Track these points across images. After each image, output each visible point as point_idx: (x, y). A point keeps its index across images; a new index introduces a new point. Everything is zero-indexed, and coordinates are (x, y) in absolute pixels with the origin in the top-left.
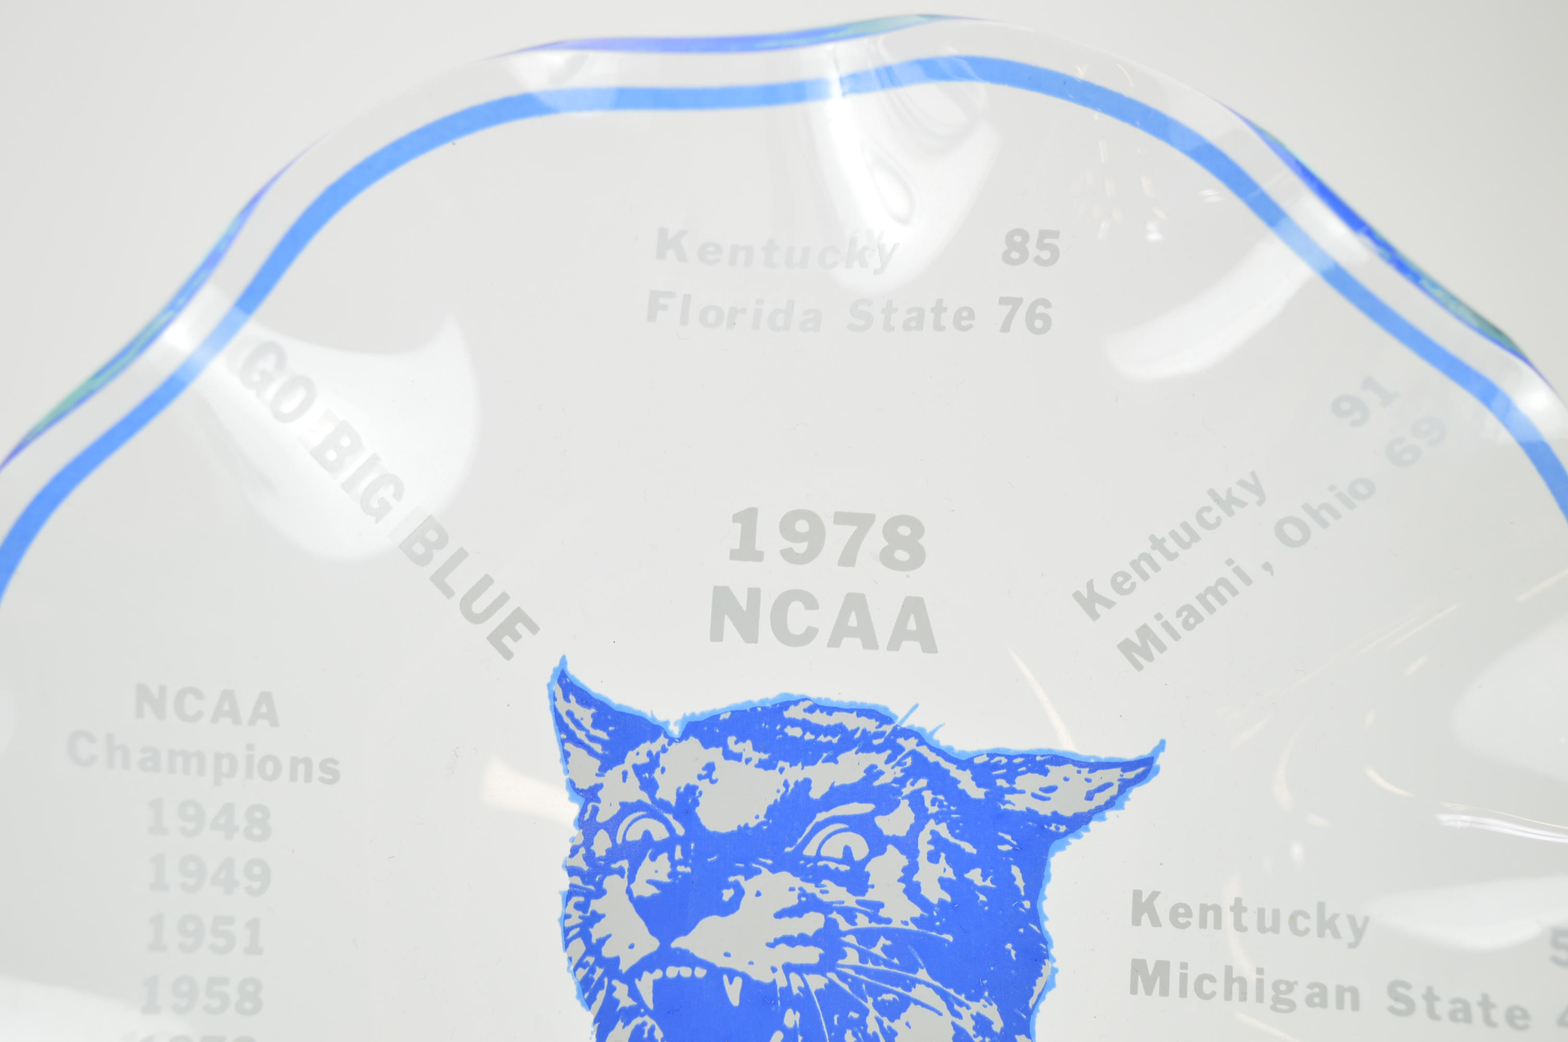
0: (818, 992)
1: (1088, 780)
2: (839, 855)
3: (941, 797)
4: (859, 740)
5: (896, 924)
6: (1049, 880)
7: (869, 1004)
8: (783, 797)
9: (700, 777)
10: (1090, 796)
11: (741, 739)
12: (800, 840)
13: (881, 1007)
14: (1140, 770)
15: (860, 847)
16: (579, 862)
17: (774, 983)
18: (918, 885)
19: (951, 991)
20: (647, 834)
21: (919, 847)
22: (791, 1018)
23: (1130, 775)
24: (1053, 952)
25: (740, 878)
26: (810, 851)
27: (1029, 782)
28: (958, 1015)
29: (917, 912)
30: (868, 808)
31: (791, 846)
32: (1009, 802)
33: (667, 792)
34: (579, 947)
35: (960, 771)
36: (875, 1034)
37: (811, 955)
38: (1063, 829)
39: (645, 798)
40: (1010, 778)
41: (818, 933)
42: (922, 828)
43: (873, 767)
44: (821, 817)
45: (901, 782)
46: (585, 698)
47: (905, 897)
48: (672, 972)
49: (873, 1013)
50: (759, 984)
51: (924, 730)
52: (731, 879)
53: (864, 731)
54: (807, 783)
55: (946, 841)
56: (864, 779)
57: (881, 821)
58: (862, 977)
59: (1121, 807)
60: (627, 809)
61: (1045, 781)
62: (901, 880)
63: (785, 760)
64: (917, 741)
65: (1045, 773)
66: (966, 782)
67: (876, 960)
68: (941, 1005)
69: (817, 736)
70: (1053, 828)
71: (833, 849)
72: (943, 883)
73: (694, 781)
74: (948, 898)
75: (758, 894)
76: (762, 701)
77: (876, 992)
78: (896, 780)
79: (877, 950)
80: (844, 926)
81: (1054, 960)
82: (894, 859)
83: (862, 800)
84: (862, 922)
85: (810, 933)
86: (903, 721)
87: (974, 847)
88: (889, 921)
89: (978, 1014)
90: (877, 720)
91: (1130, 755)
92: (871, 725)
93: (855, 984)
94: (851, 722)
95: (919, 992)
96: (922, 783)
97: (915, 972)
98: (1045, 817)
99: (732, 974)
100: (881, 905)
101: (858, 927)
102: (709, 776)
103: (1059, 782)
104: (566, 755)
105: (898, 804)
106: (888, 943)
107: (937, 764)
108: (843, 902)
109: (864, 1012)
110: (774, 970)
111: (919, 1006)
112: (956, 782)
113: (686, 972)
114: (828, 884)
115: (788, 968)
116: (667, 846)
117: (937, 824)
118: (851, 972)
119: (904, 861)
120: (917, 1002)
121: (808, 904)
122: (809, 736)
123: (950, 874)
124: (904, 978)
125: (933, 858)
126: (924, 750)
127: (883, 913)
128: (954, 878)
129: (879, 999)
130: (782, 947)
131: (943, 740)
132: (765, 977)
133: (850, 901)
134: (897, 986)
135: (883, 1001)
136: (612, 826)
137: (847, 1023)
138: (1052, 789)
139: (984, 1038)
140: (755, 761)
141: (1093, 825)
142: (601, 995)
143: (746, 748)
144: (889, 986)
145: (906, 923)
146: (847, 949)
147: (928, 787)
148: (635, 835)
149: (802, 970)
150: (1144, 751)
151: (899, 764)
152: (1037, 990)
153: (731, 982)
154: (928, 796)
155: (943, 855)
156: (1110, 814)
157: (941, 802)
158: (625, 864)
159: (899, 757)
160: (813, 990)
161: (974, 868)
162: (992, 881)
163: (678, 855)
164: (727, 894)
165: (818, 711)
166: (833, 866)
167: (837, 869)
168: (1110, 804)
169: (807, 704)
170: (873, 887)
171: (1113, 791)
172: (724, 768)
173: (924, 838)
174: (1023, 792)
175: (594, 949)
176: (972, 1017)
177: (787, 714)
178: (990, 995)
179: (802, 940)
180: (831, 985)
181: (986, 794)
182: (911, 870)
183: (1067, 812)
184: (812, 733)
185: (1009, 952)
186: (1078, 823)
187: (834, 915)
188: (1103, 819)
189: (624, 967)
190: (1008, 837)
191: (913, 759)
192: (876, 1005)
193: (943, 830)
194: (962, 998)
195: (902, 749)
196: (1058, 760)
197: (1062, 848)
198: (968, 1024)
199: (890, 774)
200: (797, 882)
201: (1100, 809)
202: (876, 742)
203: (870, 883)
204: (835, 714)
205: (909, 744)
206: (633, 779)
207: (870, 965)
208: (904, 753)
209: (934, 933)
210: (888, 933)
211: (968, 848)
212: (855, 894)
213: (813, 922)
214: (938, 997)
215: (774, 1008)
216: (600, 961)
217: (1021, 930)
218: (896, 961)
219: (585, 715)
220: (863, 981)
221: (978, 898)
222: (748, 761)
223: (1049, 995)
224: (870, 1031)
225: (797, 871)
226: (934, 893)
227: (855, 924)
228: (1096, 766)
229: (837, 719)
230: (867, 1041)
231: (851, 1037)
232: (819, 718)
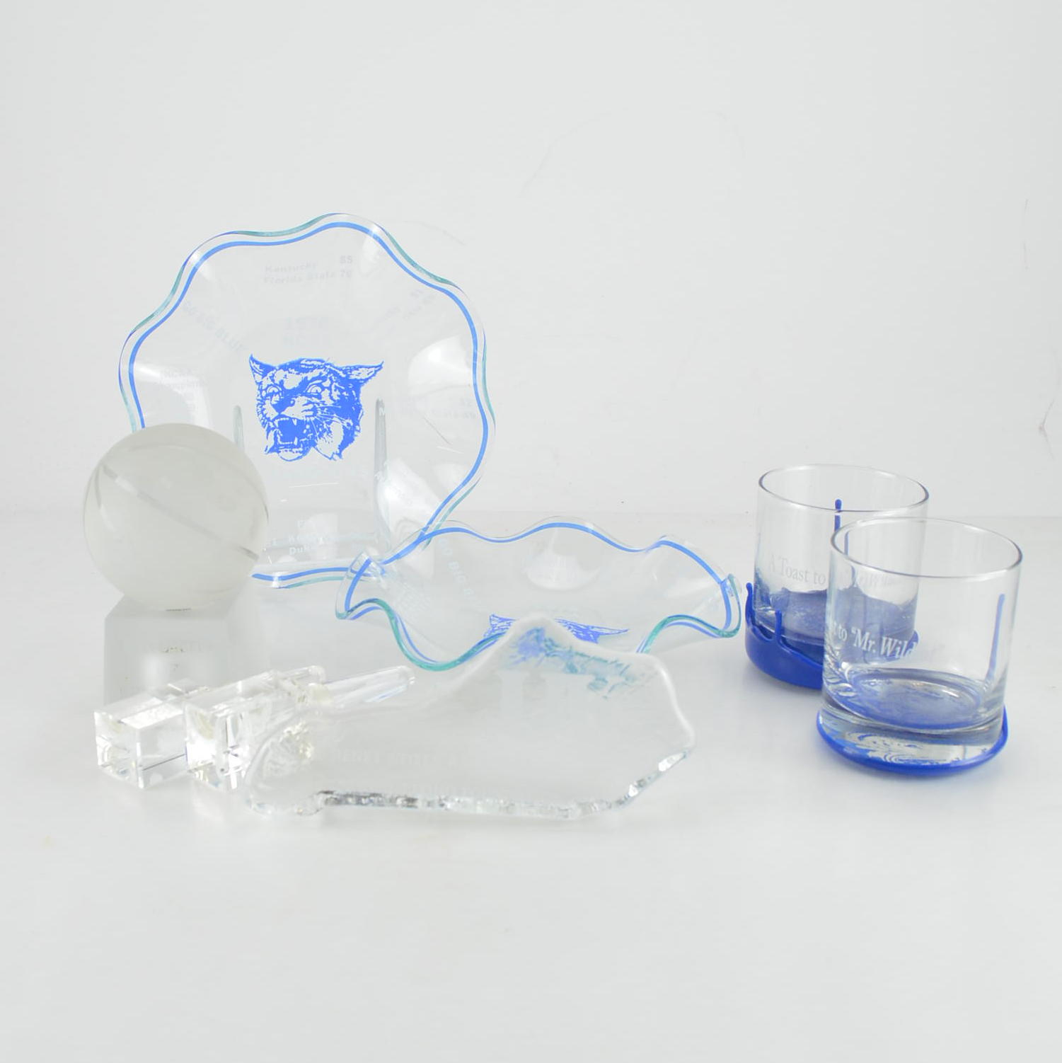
1: (368, 371)
4: (317, 367)
5: (328, 405)
7: (324, 422)
8: (302, 380)
10: (368, 374)
11: (292, 369)
12: (306, 389)
13: (327, 423)
14: (379, 368)
15: (319, 390)
16: (259, 398)
17: (303, 420)
18: (332, 397)
19: (341, 418)
20: (274, 391)
21: (332, 389)
22: (308, 427)
23: (377, 369)
25: (294, 399)
26: (309, 391)
27: (355, 372)
28: (343, 423)
29: (333, 402)
30: (321, 381)
31: (304, 391)
32: (351, 377)
33: (277, 382)
34: (261, 416)
37: (311, 413)
38: (363, 382)
39: (272, 383)
40: (351, 372)
41: (312, 408)
42: (332, 384)
43: (321, 372)
44: (310, 384)
45: (327, 375)
46: (257, 363)
47: (330, 399)
48: (282, 419)
49: (325, 424)
50: (300, 420)
51: (331, 363)
52: (292, 399)
53: (318, 365)
54: (306, 378)
55: (338, 387)
56: (319, 375)
57: (323, 384)
60: (268, 386)
61: (358, 372)
62: (329, 396)
63: (302, 372)
64: (330, 366)
65: (358, 370)
66: (341, 373)
67: (325, 413)
68: (339, 421)
70: (361, 382)
71: (314, 391)
72: (338, 396)
73: (283, 379)
74: (339, 399)
75: (298, 401)
76: (295, 360)
79: (325, 411)
80: (317, 406)
82: (327, 391)
83: (319, 380)
84: (321, 405)
85: (310, 408)
86: (326, 362)
89: (347, 422)
90: (321, 362)
91: (376, 365)
92: (319, 363)
93: (321, 419)
94: (315, 363)
95: (334, 419)
96: (332, 375)
97: (333, 415)
98: (359, 380)
99: (294, 419)
100: (325, 401)
102: (285, 377)
103: (361, 372)
104: (254, 376)
105: (327, 380)
106: (327, 409)
107: (335, 370)
109: (323, 424)
110: (303, 417)
112: (339, 374)
113: (284, 419)
114: (313, 398)
115: (306, 416)
116: (278, 393)
117: (336, 383)
118: (320, 416)
119: (329, 392)
120: (334, 421)
121: (310, 403)
123: (339, 394)
124: (331, 416)
125: (335, 390)
126: (332, 368)
127: (325, 403)
130: (305, 412)
131: (336, 365)
132: (301, 418)
133: (318, 401)
135: (327, 421)
136: (266, 390)
137: (320, 427)
138: (359, 373)
139: (349, 427)
141: (369, 380)
142: (267, 425)
143: (293, 371)
144: (328, 418)
145: (330, 405)
146: (318, 411)
148: (271, 391)
149: (309, 416)
150: (379, 364)
151: (326, 371)
152: (360, 416)
155: (337, 390)
157: (336, 378)
158: (269, 397)
160: (312, 420)
161: (344, 392)
162: (348, 394)
163: (281, 394)
164: (292, 402)
165: (308, 361)
167: (315, 395)
168: (374, 375)
169: (305, 360)
170: (323, 398)
171: (373, 373)
172: (289, 375)
173: (333, 386)
174: (353, 375)
175: (264, 416)
177: (302, 362)
178: (350, 418)
179: (309, 410)
180: (316, 419)
181: (346, 376)
182: (331, 393)
183: (363, 378)
184: (307, 366)
185: (353, 409)
186: (366, 380)
187: (315, 405)
189: (271, 419)
190: (351, 385)
191: (329, 370)
193: (337, 385)
194: (344, 419)
196: (361, 367)
197: (363, 386)
198: (345, 425)
199: (325, 373)
200: (307, 398)
201: (370, 378)
202: (321, 367)
205: (328, 367)
206: (269, 379)
207: (323, 414)
208: (327, 369)
209: (337, 406)
210: (327, 407)
211: (343, 388)
213: (311, 406)
215: (304, 425)
216: (266, 418)
217: (355, 404)
218: (329, 413)
219: (258, 366)
221: (346, 398)
222: (294, 373)
223: (362, 417)
224: (325, 428)
225: (306, 396)
228: (369, 367)
229: (312, 362)
230: (324, 431)
231: (320, 430)
232: (308, 363)
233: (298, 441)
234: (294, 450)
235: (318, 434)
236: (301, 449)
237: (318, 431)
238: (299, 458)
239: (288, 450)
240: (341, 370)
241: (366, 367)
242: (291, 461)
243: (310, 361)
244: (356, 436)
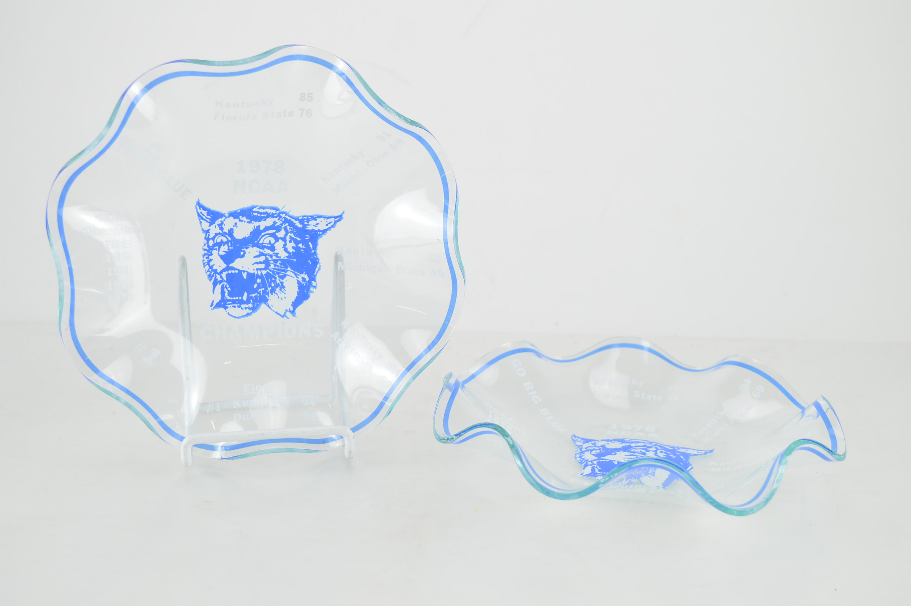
0: (265, 274)
1: (326, 221)
2: (268, 243)
3: (291, 227)
4: (271, 215)
5: (282, 258)
6: (318, 245)
7: (277, 276)
8: (254, 230)
9: (234, 226)
10: (327, 225)
11: (243, 216)
12: (258, 240)
13: (279, 277)
14: (339, 218)
15: (273, 240)
16: (206, 247)
17: (254, 273)
18: (287, 248)
19: (296, 272)
20: (222, 240)
21: (287, 240)
22: (259, 281)
23: (336, 220)
24: (320, 262)
25: (245, 249)
26: (261, 242)
27: (312, 223)
28: (298, 278)
29: (287, 255)
30: (274, 231)
31: (256, 241)
32: (308, 228)
33: (226, 230)
34: (207, 267)
35: (296, 221)
36: (279, 283)
37: (263, 266)
38: (321, 233)
39: (221, 232)
40: (308, 222)
41: (264, 261)
42: (287, 235)
43: (275, 221)
44: (263, 234)
45: (282, 224)
46: (205, 209)
47: (284, 251)
48: (230, 272)
49: (278, 278)
50: (251, 273)
51: (286, 212)
52: (243, 250)
53: (272, 213)
54: (259, 226)
55: (293, 238)
56: (273, 224)
57: (277, 234)
58: (275, 270)
59: (335, 227)
60: (216, 234)
61: (316, 222)
62: (283, 247)
63: (254, 221)
64: (285, 215)
65: (316, 220)
66: (297, 223)
67: (278, 266)
68: (294, 276)
69: (261, 215)
70: (318, 233)
71: (266, 241)
72: (293, 248)
73: (232, 227)
74: (294, 251)
75: (249, 253)
76: (247, 207)
77: (278, 273)
78: (280, 224)
79: (278, 264)
80: (270, 259)
81: (320, 264)
82: (281, 243)
83: (273, 229)
84: (274, 258)
85: (262, 261)
86: (281, 210)
87: (300, 238)
88: (280, 257)
89: (303, 277)
90: (275, 210)
91: (336, 215)
92: (274, 211)
93: (273, 272)
94: (269, 211)
95: (288, 273)
96: (287, 224)
97: (287, 268)
98: (317, 231)
99: (244, 271)
100: (278, 254)
101: (273, 259)
102: (236, 226)
103: (320, 222)
104: (201, 222)
105: (281, 230)
106: (281, 262)
107: (290, 220)
108: (269, 253)
109: (276, 278)
110: (254, 270)
111: (289, 276)
112: (295, 224)
113: (233, 272)
114: (265, 249)
115: (257, 269)
116: (227, 243)
117: (291, 234)
118: (272, 269)
119: (283, 243)
120: (288, 275)
121: (261, 254)
122: (259, 215)
123: (294, 245)
124: (285, 270)
125: (290, 242)
126: (287, 217)
127: (279, 255)
128: (295, 246)
129: (279, 275)
130: (256, 264)
131: (291, 214)
132: (252, 272)
133: (271, 253)
134: (283, 272)
135: (280, 276)
136: (213, 239)
137: (272, 281)
138: (318, 224)
139: (304, 282)
140: (246, 222)
141: (328, 232)
142: (213, 278)
143: (244, 219)
144: (281, 272)
145: (284, 257)
146: (271, 264)
147: (288, 225)
148: (219, 241)
149: (260, 269)
150: (340, 214)
151: (281, 220)
152: (316, 271)
153: (244, 273)
154: (288, 227)
155: (293, 241)
156: (332, 229)
157: (291, 229)
158: (217, 247)
159: (281, 219)
160: (263, 274)
161: (300, 243)
162: (304, 246)
163: (230, 245)
165: (261, 209)
166: (266, 245)
167: (267, 246)
168: (332, 227)
169: (258, 207)
170: (276, 249)
171: (333, 223)
172: (239, 224)
173: (288, 237)
174: (311, 225)
175: (211, 267)
176: (301, 278)
177: (254, 210)
178: (305, 272)
179: (260, 263)
180: (268, 273)
181: (302, 226)
182: (285, 245)
183: (322, 229)
184: (260, 214)
185: (309, 262)
186: (325, 231)
187: (268, 257)
188: (330, 230)
189: (218, 271)
190: (308, 236)
191: (285, 219)
192: (279, 276)
193: (292, 235)
194: (299, 274)
195: (281, 217)
196: (319, 217)
197: (321, 238)
198: (300, 280)
199: (279, 223)
200: (258, 249)
201: (329, 229)
202: (275, 215)
203: (276, 248)
204: (265, 209)
205: (283, 215)
206: (217, 226)
207: (276, 268)
208: (282, 218)
209: (291, 259)
210: (280, 260)
211: (299, 239)
212: (272, 251)
213: (263, 258)
214: (293, 274)
215: (254, 279)
216: (213, 270)
217: (312, 257)
218: (283, 266)
219: (205, 213)
220: (275, 271)
221: (301, 250)
222: (245, 222)
223: (319, 272)
224: (277, 283)
225: (258, 247)
226: (291, 250)
227: (272, 258)
228: (328, 218)
229: (265, 210)
230: (277, 285)
231: (273, 285)
232: (261, 211)
233: (248, 296)
234: (243, 306)
235: (269, 289)
236: (250, 305)
237: (270, 286)
238: (248, 314)
239: (236, 305)
240: (297, 219)
241: (324, 217)
242: (238, 317)
243: (264, 208)
244: (312, 292)
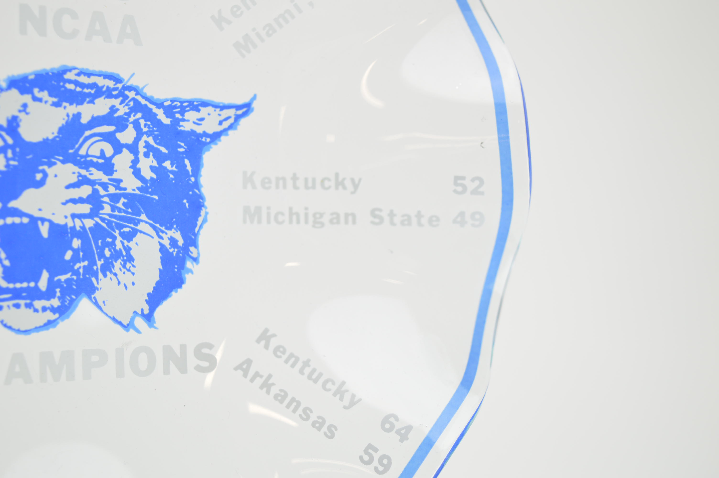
0: (90, 228)
1: (220, 115)
2: (98, 154)
3: (149, 123)
4: (105, 92)
5: (129, 191)
6: (203, 166)
7: (117, 234)
8: (67, 122)
9: (20, 111)
10: (221, 123)
11: (41, 90)
12: (77, 146)
14: (244, 110)
15: (109, 150)
17: (66, 225)
18: (139, 170)
19: (158, 225)
21: (139, 150)
22: (76, 243)
23: (240, 112)
24: (206, 204)
25: (45, 167)
26: (82, 152)
27: (191, 115)
28: (161, 238)
29: (139, 184)
30: (112, 128)
31: (72, 149)
32: (182, 126)
35: (158, 109)
36: (120, 249)
37: (86, 208)
38: (208, 140)
40: (182, 113)
41: (89, 196)
42: (140, 139)
43: (113, 106)
44: (87, 133)
45: (128, 114)
47: (133, 176)
49: (119, 238)
50: (58, 225)
51: (138, 87)
52: (41, 168)
53: (108, 87)
54: (78, 116)
55: (152, 146)
56: (109, 113)
57: (119, 135)
58: (113, 219)
59: (236, 129)
61: (199, 115)
62: (131, 167)
63: (66, 102)
64: (135, 93)
65: (199, 111)
66: (161, 115)
67: (120, 210)
68: (153, 233)
69: (83, 89)
70: (204, 140)
71: (95, 151)
72: (152, 168)
73: (16, 113)
74: (155, 176)
75: (56, 176)
76: (52, 69)
77: (120, 227)
78: (126, 114)
79: (120, 205)
80: (102, 192)
81: (206, 208)
82: (126, 156)
83: (109, 124)
84: (112, 190)
85: (85, 196)
86: (127, 82)
87: (167, 149)
88: (125, 189)
89: (171, 237)
90: (114, 81)
91: (240, 102)
92: (111, 84)
93: (109, 223)
94: (101, 82)
95: (142, 227)
96: (139, 115)
97: (140, 215)
98: (200, 134)
99: (43, 220)
100: (121, 181)
101: (110, 192)
102: (24, 110)
103: (206, 116)
105: (127, 126)
106: (126, 201)
107: (146, 105)
108: (101, 180)
109: (115, 238)
110: (66, 217)
111: (142, 234)
112: (156, 115)
113: (17, 220)
114: (93, 170)
115: (74, 216)
116: (3, 150)
117: (148, 137)
118: (107, 217)
119: (132, 157)
120: (141, 232)
121: (83, 181)
122: (78, 89)
123: (155, 164)
124: (134, 219)
125: (146, 155)
126: (139, 98)
127: (122, 185)
128: (157, 166)
129: (122, 231)
130: (70, 205)
131: (148, 92)
132: (61, 221)
133: (105, 179)
134: (131, 223)
135: (124, 232)
137: (106, 244)
138: (202, 119)
139: (174, 249)
140: (50, 102)
141: (223, 138)
143: (44, 95)
144: (126, 224)
145: (134, 190)
146: (104, 205)
147: (142, 118)
149: (81, 216)
150: (245, 100)
151: (127, 105)
152: (199, 223)
153: (43, 224)
154: (142, 122)
155: (151, 154)
156: (230, 132)
157: (149, 125)
159: (127, 101)
160: (87, 227)
161: (167, 160)
162: (176, 167)
163: (10, 154)
164: (39, 176)
165: (82, 76)
166: (95, 160)
167: (97, 162)
168: (231, 127)
169: (76, 71)
170: (116, 171)
171: (231, 121)
172: (33, 106)
173: (141, 144)
174: (188, 121)
176: (168, 238)
177: (66, 77)
178: (177, 227)
179: (81, 200)
180: (97, 224)
181: (171, 122)
182: (135, 162)
183: (210, 131)
184: (80, 87)
185: (185, 204)
186: (215, 137)
187: (97, 187)
188: (227, 135)
190: (183, 144)
191: (134, 103)
192: (121, 234)
193: (151, 140)
194: (163, 228)
195: (127, 97)
196: (205, 104)
197: (208, 150)
199: (122, 110)
200: (76, 169)
201: (225, 131)
202: (115, 93)
203: (115, 169)
204: (92, 77)
205: (131, 94)
207: (116, 213)
208: (129, 99)
209: (148, 195)
210: (126, 196)
211: (164, 150)
212: (107, 175)
213: (86, 191)
214: (151, 229)
215: (66, 238)
217: (191, 193)
218: (130, 210)
220: (113, 222)
221: (169, 176)
222: (46, 102)
223: (205, 226)
224: (117, 248)
225: (76, 163)
226: (148, 174)
227: (108, 191)
228: (223, 107)
229: (93, 80)
230: (117, 255)
231: (107, 253)
232: (83, 79)
233: (50, 280)
234: (38, 304)
235: (100, 263)
236: (55, 302)
237: (102, 255)
238: (49, 324)
239: (22, 302)
240: (160, 105)
241: (216, 106)
242: (26, 332)
243: (89, 74)
244: (191, 271)
